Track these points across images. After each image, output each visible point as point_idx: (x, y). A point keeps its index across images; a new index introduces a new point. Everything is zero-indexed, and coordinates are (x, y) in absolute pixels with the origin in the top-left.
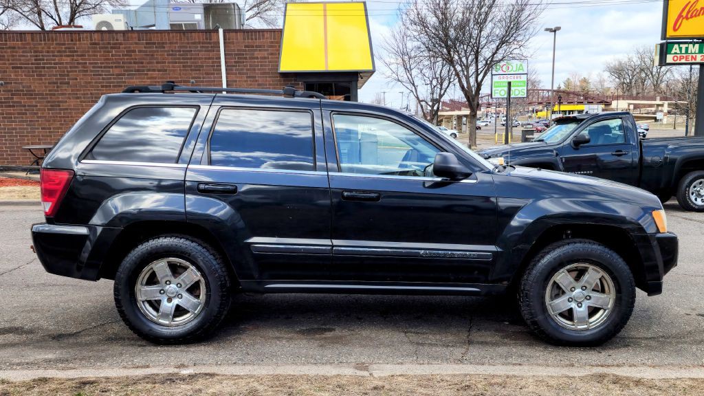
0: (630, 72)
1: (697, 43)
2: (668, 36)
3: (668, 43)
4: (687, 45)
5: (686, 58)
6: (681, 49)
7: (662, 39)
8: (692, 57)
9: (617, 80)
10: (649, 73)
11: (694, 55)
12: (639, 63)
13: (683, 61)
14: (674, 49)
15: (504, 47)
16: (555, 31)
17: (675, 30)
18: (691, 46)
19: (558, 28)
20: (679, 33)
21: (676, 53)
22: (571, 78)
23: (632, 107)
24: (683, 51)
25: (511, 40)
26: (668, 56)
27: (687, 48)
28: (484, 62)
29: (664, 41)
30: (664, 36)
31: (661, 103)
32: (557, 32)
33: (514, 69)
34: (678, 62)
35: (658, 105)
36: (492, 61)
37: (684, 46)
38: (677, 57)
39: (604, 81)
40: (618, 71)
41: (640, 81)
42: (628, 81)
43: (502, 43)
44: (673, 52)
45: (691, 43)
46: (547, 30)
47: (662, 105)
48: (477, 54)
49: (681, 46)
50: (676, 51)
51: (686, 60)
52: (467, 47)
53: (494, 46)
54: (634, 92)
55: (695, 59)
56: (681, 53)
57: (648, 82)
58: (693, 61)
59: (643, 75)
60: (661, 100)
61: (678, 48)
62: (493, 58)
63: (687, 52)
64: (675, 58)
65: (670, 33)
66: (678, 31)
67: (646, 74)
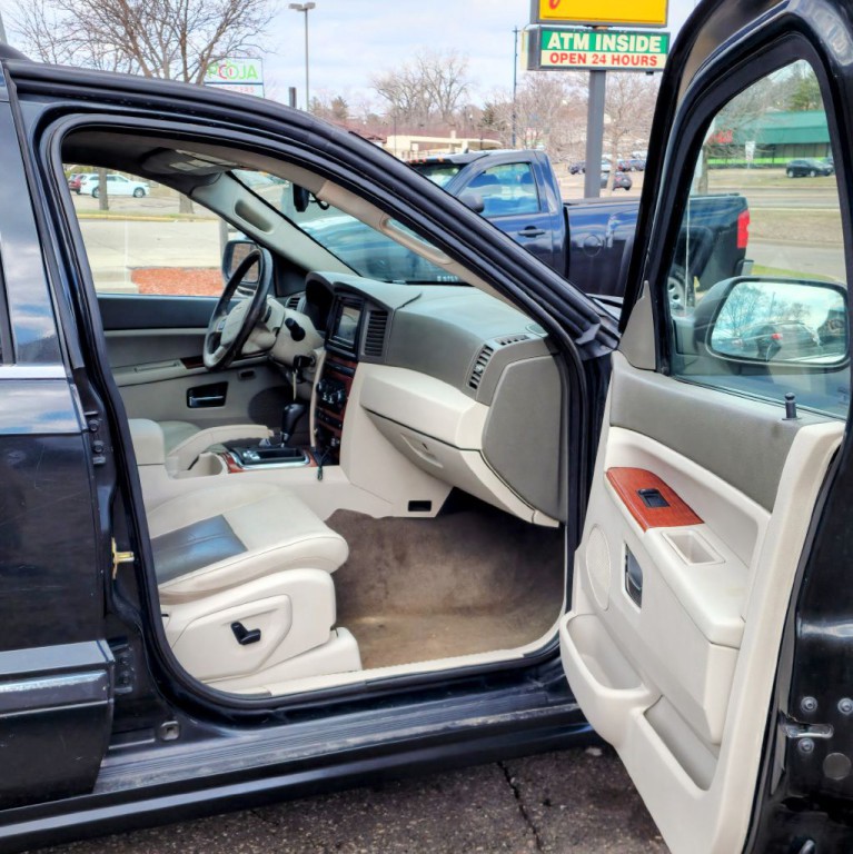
0: (407, 90)
1: (587, 32)
2: (541, 18)
3: (542, 30)
4: (570, 35)
5: (571, 58)
6: (562, 40)
7: (532, 23)
8: (580, 56)
9: (389, 102)
10: (435, 93)
11: (582, 53)
12: (419, 75)
13: (566, 63)
14: (552, 41)
15: (230, 31)
16: (306, 10)
17: (553, 6)
18: (577, 36)
19: (312, 6)
20: (558, 13)
21: (555, 48)
22: (318, 97)
23: (416, 147)
24: (566, 46)
25: (241, 20)
26: (543, 52)
27: (572, 41)
28: (197, 56)
29: (536, 26)
30: (535, 18)
31: (457, 141)
32: (309, 11)
33: (241, 74)
34: (559, 64)
35: (454, 145)
36: (209, 56)
37: (567, 36)
38: (556, 54)
39: (369, 103)
40: (388, 88)
41: (422, 105)
42: (405, 104)
43: (227, 22)
44: (550, 47)
45: (577, 31)
46: (293, 6)
47: (459, 145)
48: (183, 42)
49: (563, 35)
50: (555, 45)
51: (571, 62)
52: (162, 27)
53: (213, 28)
54: (416, 125)
55: (584, 61)
56: (563, 49)
57: (434, 108)
58: (582, 64)
59: (427, 95)
60: (458, 136)
61: (558, 41)
62: (210, 51)
63: (571, 48)
64: (555, 58)
65: (546, 11)
66: (557, 10)
67: (431, 94)
